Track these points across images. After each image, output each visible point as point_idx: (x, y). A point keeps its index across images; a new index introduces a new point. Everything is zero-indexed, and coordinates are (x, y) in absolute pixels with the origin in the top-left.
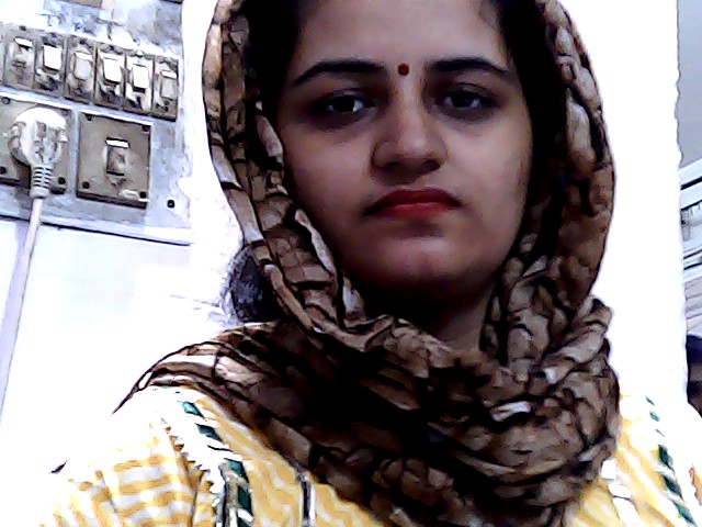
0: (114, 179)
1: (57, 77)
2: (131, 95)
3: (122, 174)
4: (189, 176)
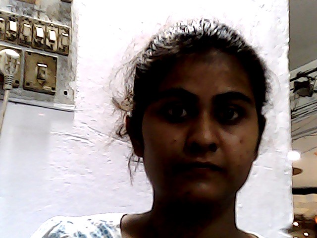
0: (40, 81)
1: (15, 35)
2: (48, 43)
3: (44, 80)
4: (74, 80)
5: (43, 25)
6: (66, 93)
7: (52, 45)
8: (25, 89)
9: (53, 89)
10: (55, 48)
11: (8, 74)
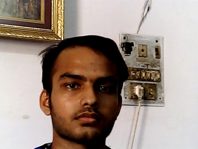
0: (150, 96)
1: (139, 77)
2: (152, 78)
3: (152, 95)
4: (163, 92)
5: (150, 71)
6: (160, 99)
8: (144, 99)
9: (155, 98)
10: (155, 80)
11: (140, 96)
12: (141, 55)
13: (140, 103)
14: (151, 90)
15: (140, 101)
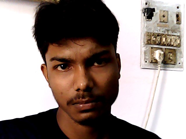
0: (170, 60)
1: (160, 42)
2: (172, 44)
4: (183, 57)
5: (170, 36)
6: (179, 63)
7: (174, 44)
8: (164, 64)
9: (175, 62)
11: (160, 61)
12: (162, 21)
13: (159, 68)
14: (171, 54)
15: (159, 65)
